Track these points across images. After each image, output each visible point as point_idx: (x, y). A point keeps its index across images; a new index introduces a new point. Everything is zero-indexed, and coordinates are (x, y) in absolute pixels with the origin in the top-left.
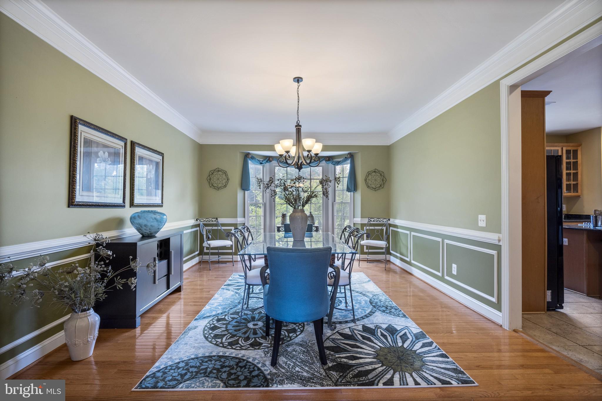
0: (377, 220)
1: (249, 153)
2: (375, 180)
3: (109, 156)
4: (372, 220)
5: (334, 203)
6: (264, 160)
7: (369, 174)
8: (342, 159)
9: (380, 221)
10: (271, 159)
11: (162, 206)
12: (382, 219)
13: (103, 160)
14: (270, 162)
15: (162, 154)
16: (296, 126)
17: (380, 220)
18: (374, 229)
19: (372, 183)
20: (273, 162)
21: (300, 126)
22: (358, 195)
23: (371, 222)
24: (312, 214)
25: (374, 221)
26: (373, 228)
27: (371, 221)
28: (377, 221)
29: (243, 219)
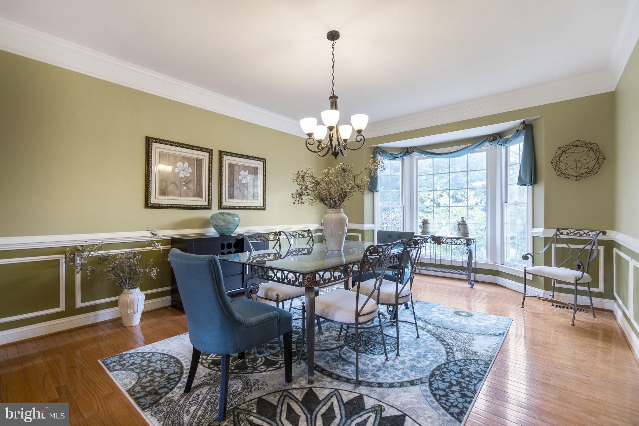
0: (576, 232)
1: (377, 147)
2: (577, 161)
3: (189, 166)
4: (565, 232)
5: (505, 204)
6: (401, 153)
7: (563, 151)
8: (511, 135)
9: (581, 235)
10: (410, 151)
11: (264, 209)
12: (586, 232)
13: (182, 169)
14: (408, 154)
15: (264, 160)
16: (331, 98)
17: (582, 232)
18: (569, 249)
19: (567, 166)
20: (413, 154)
21: (336, 97)
22: (540, 189)
23: (562, 236)
24: (465, 220)
25: (568, 234)
26: (565, 246)
27: (562, 233)
28: (575, 235)
29: (372, 225)
